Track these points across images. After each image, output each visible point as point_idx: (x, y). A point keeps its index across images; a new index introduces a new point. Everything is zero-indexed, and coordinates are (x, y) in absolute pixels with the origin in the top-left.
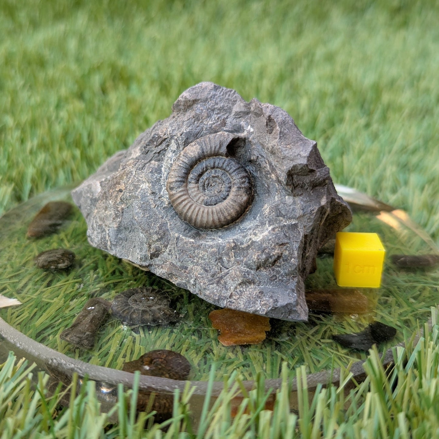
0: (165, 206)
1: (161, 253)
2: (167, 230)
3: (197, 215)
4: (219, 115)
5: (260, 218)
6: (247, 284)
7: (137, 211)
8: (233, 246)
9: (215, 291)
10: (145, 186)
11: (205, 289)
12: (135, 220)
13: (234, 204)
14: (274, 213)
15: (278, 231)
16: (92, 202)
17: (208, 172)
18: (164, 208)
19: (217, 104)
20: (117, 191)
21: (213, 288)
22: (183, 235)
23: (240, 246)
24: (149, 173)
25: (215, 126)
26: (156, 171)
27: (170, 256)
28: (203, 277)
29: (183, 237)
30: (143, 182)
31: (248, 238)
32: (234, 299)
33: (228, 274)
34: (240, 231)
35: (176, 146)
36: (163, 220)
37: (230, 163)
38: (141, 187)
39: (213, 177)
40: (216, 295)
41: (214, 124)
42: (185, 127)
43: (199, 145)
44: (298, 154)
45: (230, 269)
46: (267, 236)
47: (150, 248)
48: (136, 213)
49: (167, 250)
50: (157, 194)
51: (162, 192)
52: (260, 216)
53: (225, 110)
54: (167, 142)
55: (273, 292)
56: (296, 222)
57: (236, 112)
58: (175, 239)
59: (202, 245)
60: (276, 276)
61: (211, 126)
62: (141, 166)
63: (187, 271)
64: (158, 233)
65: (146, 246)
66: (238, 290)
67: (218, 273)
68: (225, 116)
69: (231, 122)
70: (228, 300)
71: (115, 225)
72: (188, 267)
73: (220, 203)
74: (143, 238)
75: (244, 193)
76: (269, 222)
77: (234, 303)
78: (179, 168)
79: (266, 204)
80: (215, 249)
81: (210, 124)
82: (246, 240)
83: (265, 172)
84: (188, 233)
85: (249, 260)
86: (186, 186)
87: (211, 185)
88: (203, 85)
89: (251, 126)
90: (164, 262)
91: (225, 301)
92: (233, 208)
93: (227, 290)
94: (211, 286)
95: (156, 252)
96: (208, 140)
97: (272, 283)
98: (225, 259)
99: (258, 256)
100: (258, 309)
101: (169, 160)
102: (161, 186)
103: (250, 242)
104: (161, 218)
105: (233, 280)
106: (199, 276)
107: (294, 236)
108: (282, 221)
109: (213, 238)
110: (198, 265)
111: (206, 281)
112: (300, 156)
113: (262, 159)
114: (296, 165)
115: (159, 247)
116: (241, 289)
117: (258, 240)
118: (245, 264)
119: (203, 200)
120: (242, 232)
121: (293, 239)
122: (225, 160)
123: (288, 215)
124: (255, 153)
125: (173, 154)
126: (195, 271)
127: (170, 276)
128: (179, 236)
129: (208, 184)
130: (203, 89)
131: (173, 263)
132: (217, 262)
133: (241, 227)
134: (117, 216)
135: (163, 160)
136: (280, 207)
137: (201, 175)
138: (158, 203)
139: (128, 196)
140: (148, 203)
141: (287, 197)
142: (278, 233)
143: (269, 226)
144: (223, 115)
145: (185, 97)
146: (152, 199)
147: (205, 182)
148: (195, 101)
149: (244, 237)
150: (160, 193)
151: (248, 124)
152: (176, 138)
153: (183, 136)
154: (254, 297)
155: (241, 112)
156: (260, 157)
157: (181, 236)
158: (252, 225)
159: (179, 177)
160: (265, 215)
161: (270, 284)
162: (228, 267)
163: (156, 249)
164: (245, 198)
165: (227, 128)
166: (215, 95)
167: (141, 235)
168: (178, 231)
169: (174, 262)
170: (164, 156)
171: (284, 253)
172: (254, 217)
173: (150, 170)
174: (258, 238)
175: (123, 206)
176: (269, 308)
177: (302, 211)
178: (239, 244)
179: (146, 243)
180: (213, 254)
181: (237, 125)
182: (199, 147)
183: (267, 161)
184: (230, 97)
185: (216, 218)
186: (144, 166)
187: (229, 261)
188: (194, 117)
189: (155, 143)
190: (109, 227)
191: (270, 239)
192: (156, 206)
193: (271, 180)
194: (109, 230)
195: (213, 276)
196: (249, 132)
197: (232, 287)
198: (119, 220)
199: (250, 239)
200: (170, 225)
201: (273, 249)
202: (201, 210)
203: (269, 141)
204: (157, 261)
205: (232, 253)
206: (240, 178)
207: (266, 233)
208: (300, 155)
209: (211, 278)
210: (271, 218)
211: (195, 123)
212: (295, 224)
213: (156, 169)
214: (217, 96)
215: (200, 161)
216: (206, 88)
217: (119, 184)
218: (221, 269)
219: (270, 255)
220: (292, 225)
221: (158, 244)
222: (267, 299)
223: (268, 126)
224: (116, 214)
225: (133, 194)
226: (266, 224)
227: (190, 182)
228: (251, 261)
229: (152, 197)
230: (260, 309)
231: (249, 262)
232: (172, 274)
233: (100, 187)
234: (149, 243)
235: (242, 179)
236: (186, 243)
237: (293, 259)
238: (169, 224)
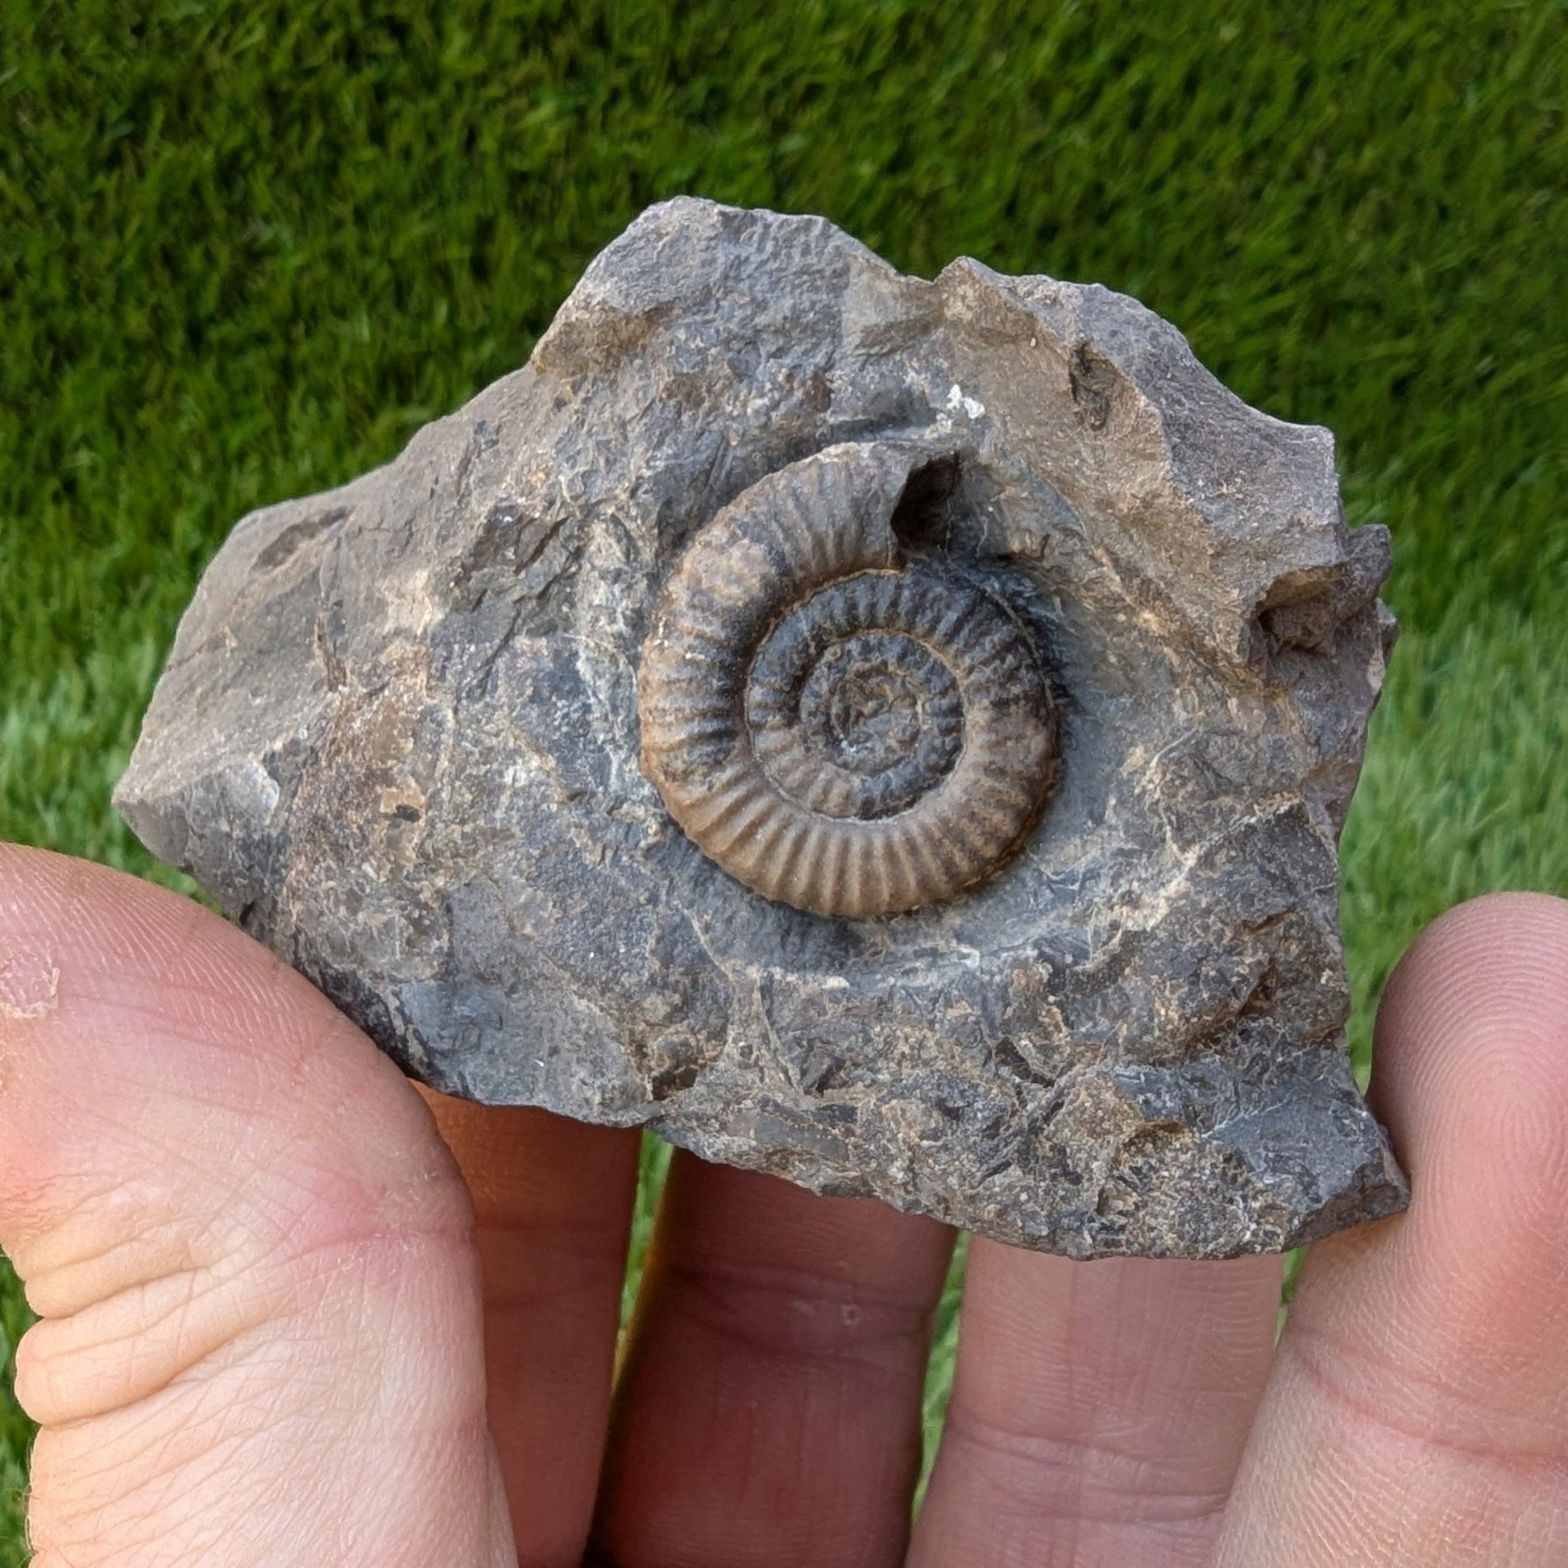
0: (651, 840)
1: (703, 1066)
2: (702, 956)
3: (842, 874)
4: (788, 361)
5: (1126, 815)
6: (1160, 1133)
7: (522, 899)
8: (1046, 977)
9: (1024, 1197)
10: (524, 771)
11: (972, 1199)
12: (528, 938)
13: (999, 786)
14: (1190, 787)
15: (1230, 860)
16: (251, 857)
17: (828, 656)
18: (649, 852)
19: (761, 306)
20: (386, 816)
21: (1010, 1187)
22: (789, 967)
23: (1079, 968)
24: (524, 706)
25: (785, 416)
26: (555, 689)
27: (751, 1076)
28: (945, 1148)
29: (791, 978)
30: (512, 755)
31: (1104, 920)
32: (1121, 1213)
33: (1059, 1106)
34: (1048, 894)
35: (617, 551)
36: (661, 908)
37: (923, 595)
38: (508, 780)
39: (863, 675)
40: (1033, 1215)
41: (775, 406)
42: (639, 450)
43: (757, 539)
44: (1291, 524)
45: (1063, 1081)
46: (1185, 895)
47: (645, 1055)
48: (526, 906)
49: (729, 1048)
50: (593, 794)
51: (613, 779)
52: (1121, 802)
53: (812, 329)
54: (570, 537)
55: (1277, 1137)
56: (1296, 801)
57: (867, 331)
58: (757, 995)
59: (891, 995)
60: (1260, 1055)
61: (763, 419)
62: (471, 679)
63: (858, 1131)
64: (665, 986)
65: (620, 1052)
66: (1126, 1170)
67: (1014, 1113)
68: (819, 358)
69: (853, 383)
70: (1096, 1225)
71: (425, 970)
72: (853, 1110)
73: (932, 793)
74: (592, 1018)
75: (1026, 720)
76: (1179, 829)
77: (1122, 1228)
78: (687, 673)
79: (1132, 744)
80: (962, 1009)
81: (757, 412)
82: (1096, 933)
83: (1096, 600)
84: (802, 950)
85: (1147, 1030)
86: (748, 749)
87: (860, 714)
88: (663, 221)
89: (963, 388)
90: (728, 1104)
91: (1086, 1233)
92: (1000, 805)
93: (1076, 1179)
94: (998, 1179)
95: (676, 1068)
96: (790, 505)
97: (1255, 1096)
98: (1024, 1043)
99: (1182, 1004)
100: (1248, 1236)
101: (603, 621)
102: (601, 749)
103: (1116, 940)
104: (649, 901)
105: (1092, 1133)
106: (925, 1143)
107: (1306, 870)
108: (1232, 810)
109: (928, 945)
110: (902, 1096)
111: (968, 1161)
112: (1302, 531)
113: (1073, 544)
114: (1291, 574)
115: (685, 1044)
116: (1140, 1161)
117: (1152, 923)
118: (1128, 1051)
119: (848, 796)
120: (1062, 896)
121: (1307, 886)
122: (899, 587)
123: (1258, 782)
124: (1028, 520)
125: (617, 589)
126: (898, 1123)
127: (776, 1159)
128: (771, 977)
129: (847, 710)
130: (672, 244)
131: (776, 1105)
132: (992, 1064)
133: (1048, 872)
134: (421, 929)
135: (568, 624)
136: (1213, 751)
137: (799, 681)
138: (613, 834)
139: (457, 836)
140: (563, 847)
141: (1233, 703)
142: (1230, 874)
143: (1183, 850)
144: (806, 353)
145: (604, 302)
146: (579, 826)
147: (828, 707)
148: (657, 315)
149: (1081, 919)
150: (606, 786)
151: (942, 380)
152: (611, 510)
153: (642, 496)
154: (1211, 1185)
155: (890, 327)
156: (1057, 536)
157: (777, 972)
158: (1094, 852)
159: (703, 715)
160: (1148, 800)
161: (1249, 1100)
162: (1049, 1075)
163: (674, 1054)
164: (1037, 742)
165: (843, 411)
166: (740, 262)
167: (581, 1005)
168: (755, 952)
169: (779, 1098)
170: (572, 606)
171: (1281, 955)
172: (1091, 815)
173: (529, 691)
174: (1153, 914)
175: (440, 882)
176: (1290, 1221)
177: (1315, 751)
178: (1069, 959)
179: (617, 1038)
180: (964, 1035)
181: (889, 391)
182: (758, 550)
183: (1099, 552)
184: (812, 259)
185: (933, 866)
186: (488, 674)
187: (1047, 1050)
188: (669, 397)
189: (510, 554)
190: (394, 981)
191: (1208, 911)
192: (609, 854)
193: (1135, 633)
194: (396, 995)
195: (992, 1130)
196: (960, 418)
197: (1095, 1165)
198: (436, 943)
199: (1115, 926)
200: (707, 928)
201: (1230, 951)
202: (856, 847)
203: (1100, 465)
204: (690, 1099)
205: (1051, 1013)
206: (994, 657)
207: (1177, 884)
208: (1300, 524)
209: (987, 1144)
210: (1182, 808)
211: (685, 418)
212: (1289, 813)
213: (551, 675)
214: (750, 269)
215: (779, 614)
216: (683, 234)
217: (387, 779)
218: (1019, 1093)
219: (1228, 983)
220: (1279, 818)
221: (676, 1034)
222: (1269, 1180)
223: (1083, 393)
224: (416, 923)
225: (481, 822)
226: (1163, 840)
227: (759, 727)
228: (1157, 1033)
229: (574, 815)
230: (1254, 1234)
231: (1147, 1038)
232: (785, 1150)
233: (269, 781)
234: (632, 1033)
235: (1003, 661)
236: (811, 1001)
237: (1327, 973)
238: (696, 925)
